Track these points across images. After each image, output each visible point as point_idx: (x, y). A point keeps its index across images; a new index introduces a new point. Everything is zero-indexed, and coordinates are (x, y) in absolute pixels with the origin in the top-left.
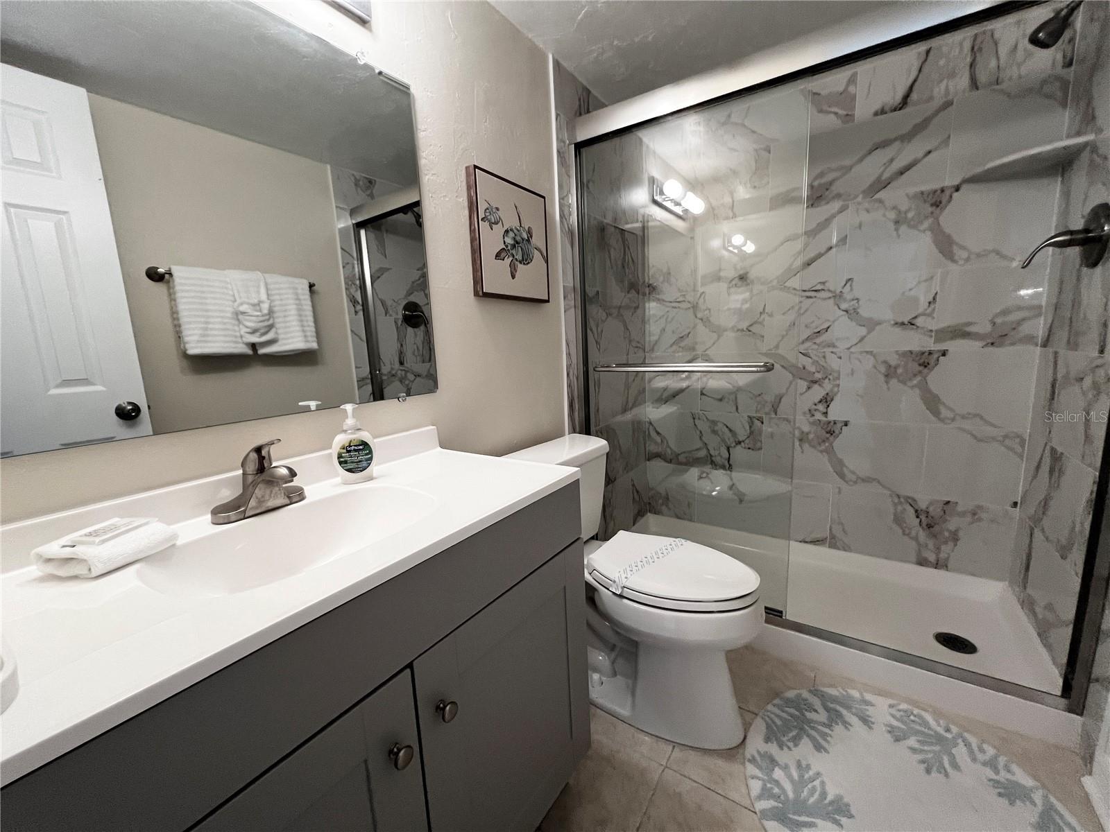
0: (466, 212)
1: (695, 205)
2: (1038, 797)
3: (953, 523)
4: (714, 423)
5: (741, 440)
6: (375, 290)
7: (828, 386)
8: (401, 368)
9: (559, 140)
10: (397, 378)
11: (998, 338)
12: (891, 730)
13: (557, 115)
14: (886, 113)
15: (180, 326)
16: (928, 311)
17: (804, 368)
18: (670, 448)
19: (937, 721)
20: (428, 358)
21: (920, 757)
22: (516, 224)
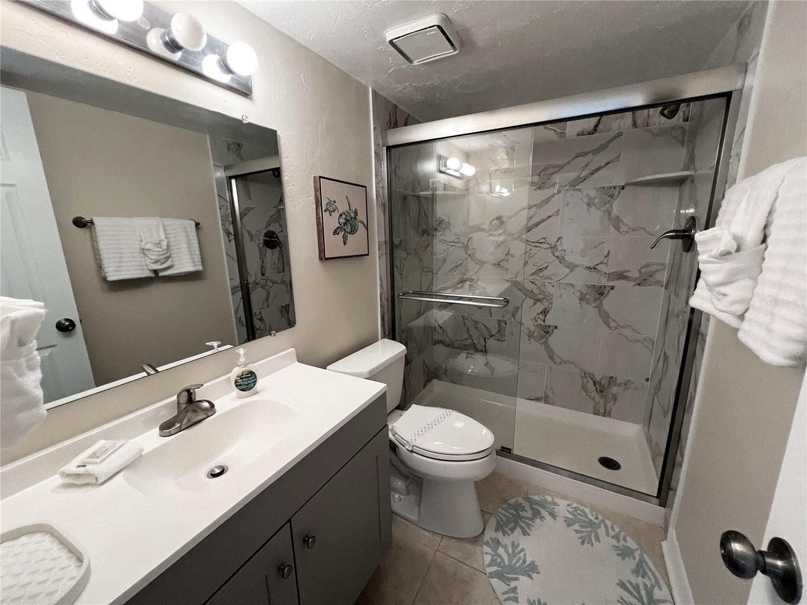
0: (314, 206)
1: (469, 170)
2: (637, 555)
3: (615, 390)
4: (476, 322)
5: (493, 334)
6: (243, 223)
7: (546, 304)
8: (263, 278)
9: (377, 145)
10: (260, 286)
11: (644, 280)
12: (566, 520)
13: (375, 128)
14: (584, 135)
15: (101, 260)
16: (605, 261)
17: (532, 291)
18: (449, 338)
19: (591, 513)
20: (282, 270)
21: (578, 535)
22: (347, 208)
